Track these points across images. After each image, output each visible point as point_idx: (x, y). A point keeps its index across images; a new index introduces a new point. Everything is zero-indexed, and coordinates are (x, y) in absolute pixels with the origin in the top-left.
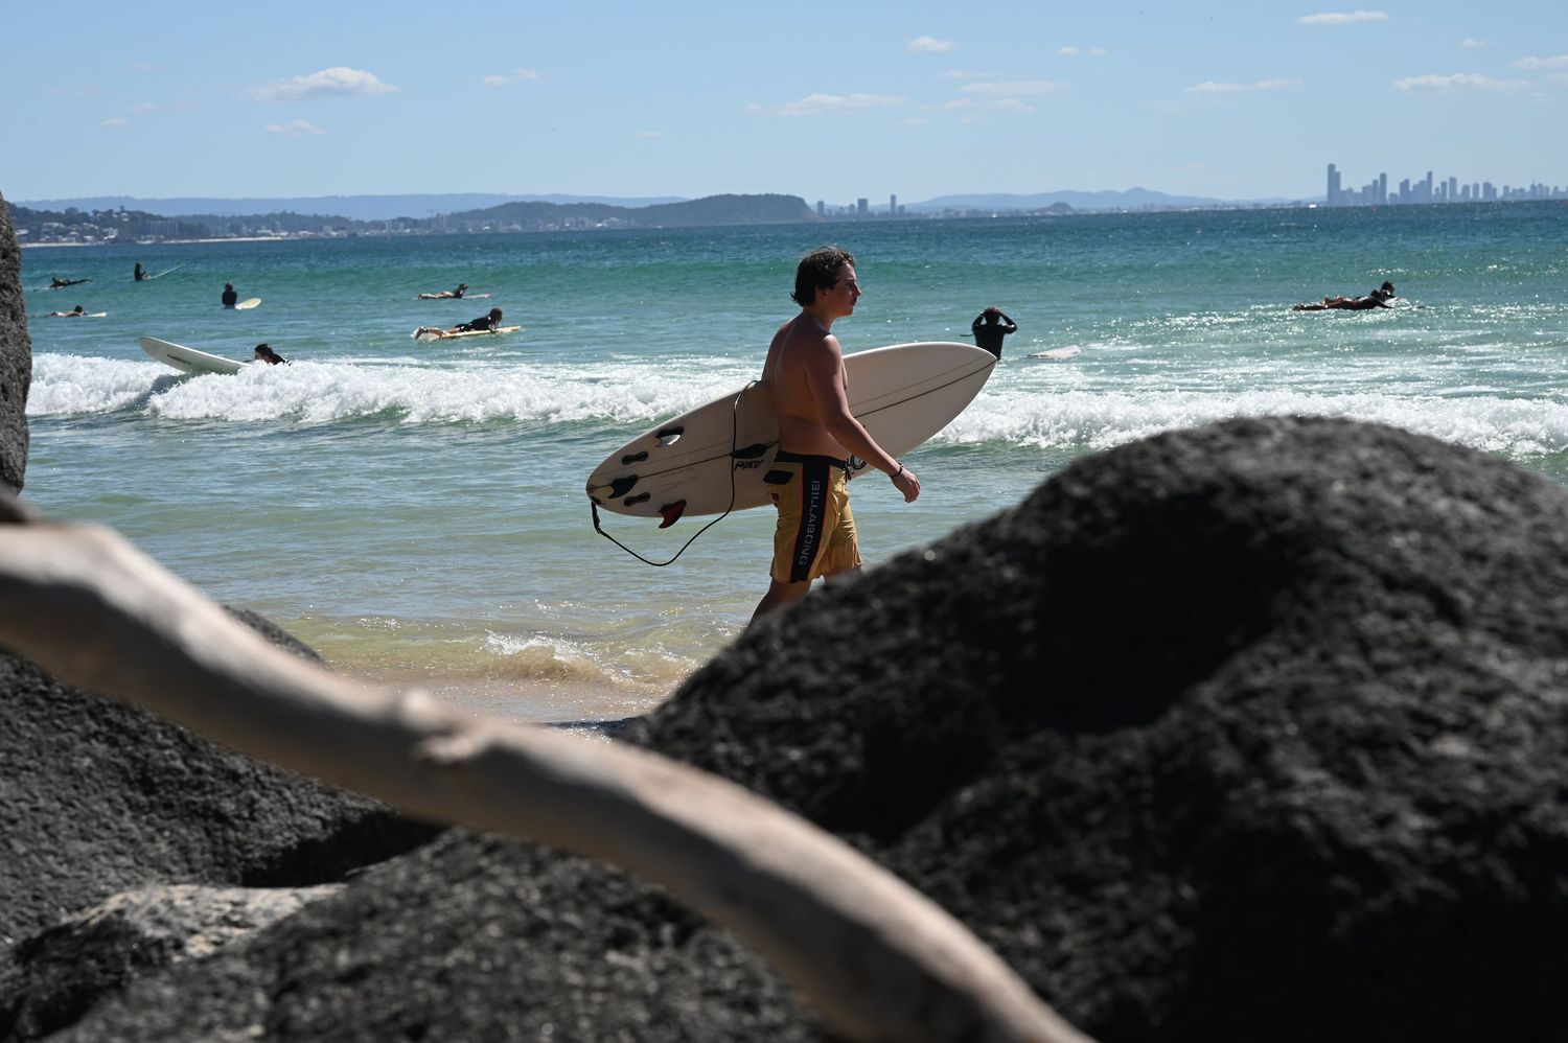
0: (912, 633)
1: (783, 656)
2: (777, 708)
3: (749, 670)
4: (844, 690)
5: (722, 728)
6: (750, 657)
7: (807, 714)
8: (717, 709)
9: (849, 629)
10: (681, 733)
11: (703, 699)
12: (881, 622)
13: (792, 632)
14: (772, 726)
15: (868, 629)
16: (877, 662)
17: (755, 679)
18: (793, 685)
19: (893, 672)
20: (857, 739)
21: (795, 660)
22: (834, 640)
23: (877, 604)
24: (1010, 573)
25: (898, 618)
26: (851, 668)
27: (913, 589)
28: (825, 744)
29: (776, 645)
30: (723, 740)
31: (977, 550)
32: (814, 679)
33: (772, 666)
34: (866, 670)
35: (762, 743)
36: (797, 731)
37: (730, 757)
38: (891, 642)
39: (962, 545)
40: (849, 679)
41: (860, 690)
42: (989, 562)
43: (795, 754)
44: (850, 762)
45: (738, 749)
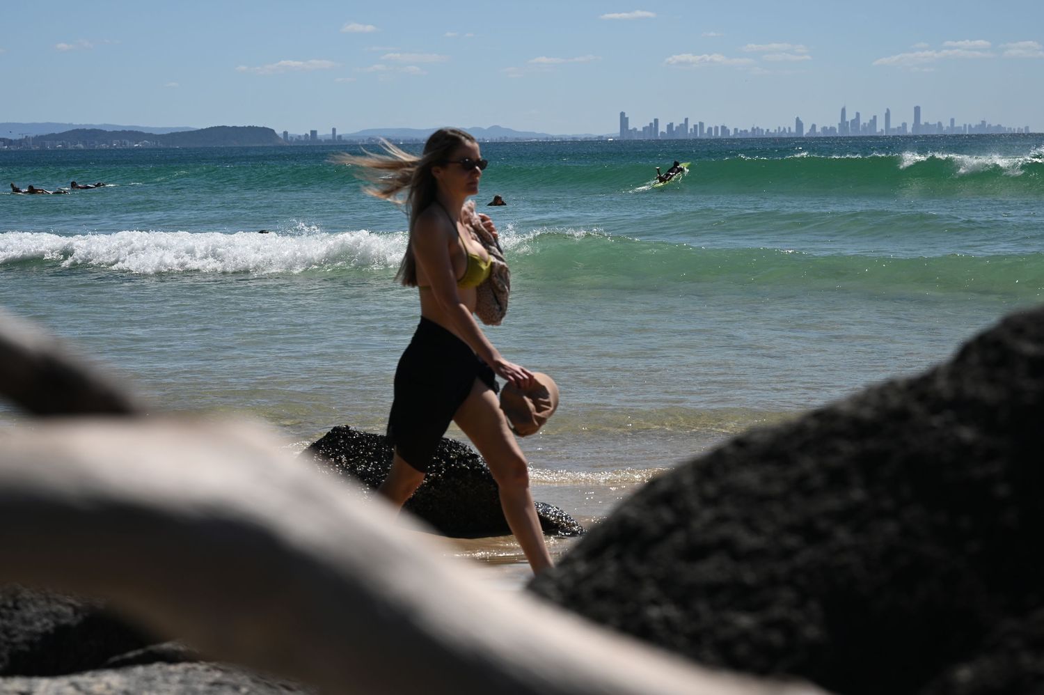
0: (857, 494)
1: (707, 514)
2: (710, 570)
3: (669, 530)
4: (788, 554)
5: (650, 591)
6: (667, 515)
7: (749, 577)
8: (641, 570)
9: (777, 488)
10: (601, 594)
11: (619, 557)
12: (818, 480)
13: (710, 489)
14: (712, 590)
15: (801, 486)
16: (823, 525)
17: (679, 538)
18: (726, 546)
19: (843, 535)
20: (814, 606)
21: (722, 519)
22: (763, 499)
23: (807, 463)
24: (967, 434)
25: (837, 479)
26: (792, 529)
27: (847, 448)
28: (777, 612)
29: (694, 502)
30: (655, 602)
31: (917, 409)
32: (748, 540)
33: (696, 525)
34: (810, 532)
35: (702, 606)
36: (744, 597)
37: (667, 622)
38: (832, 502)
39: (895, 401)
40: (791, 541)
41: (807, 555)
42: (936, 421)
43: (745, 621)
44: (812, 632)
45: (672, 612)
